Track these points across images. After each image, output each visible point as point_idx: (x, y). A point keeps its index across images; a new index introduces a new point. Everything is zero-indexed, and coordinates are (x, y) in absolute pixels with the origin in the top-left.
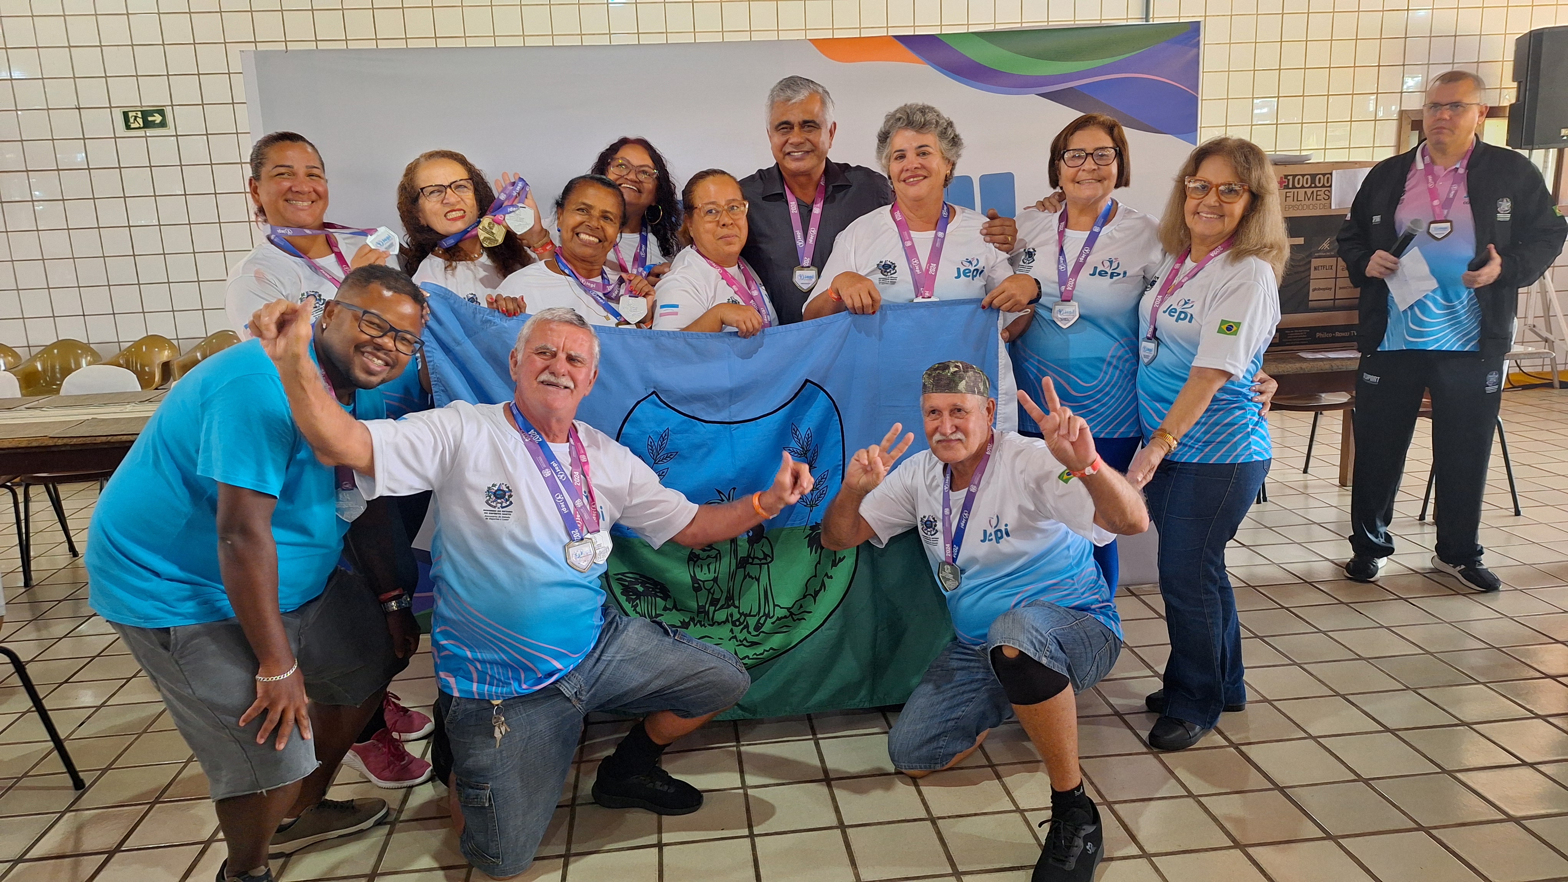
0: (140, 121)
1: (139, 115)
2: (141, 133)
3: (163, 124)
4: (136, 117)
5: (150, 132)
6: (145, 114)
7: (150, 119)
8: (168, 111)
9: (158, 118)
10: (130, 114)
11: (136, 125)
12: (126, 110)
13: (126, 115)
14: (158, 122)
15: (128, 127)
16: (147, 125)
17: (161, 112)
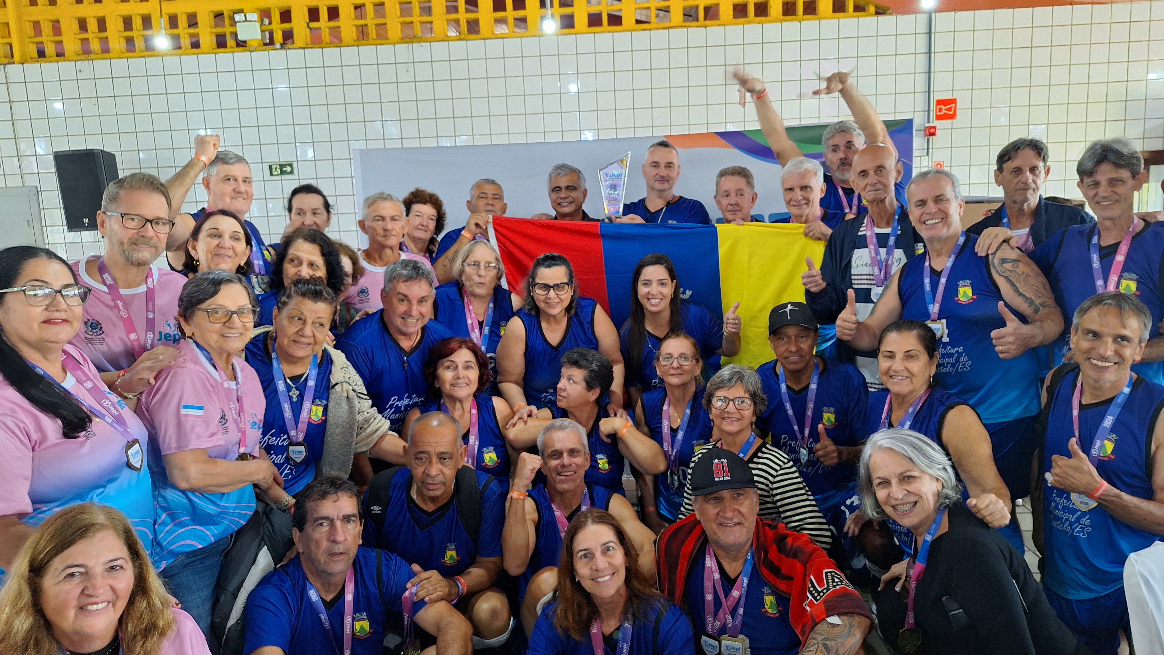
0: (279, 171)
1: (278, 167)
2: (279, 178)
3: (292, 172)
4: (276, 169)
5: (284, 177)
6: (282, 166)
7: (284, 169)
8: (295, 165)
9: (288, 169)
10: (273, 167)
11: (276, 173)
12: (270, 164)
13: (270, 167)
14: (289, 171)
15: (271, 174)
16: (283, 173)
17: (291, 165)
